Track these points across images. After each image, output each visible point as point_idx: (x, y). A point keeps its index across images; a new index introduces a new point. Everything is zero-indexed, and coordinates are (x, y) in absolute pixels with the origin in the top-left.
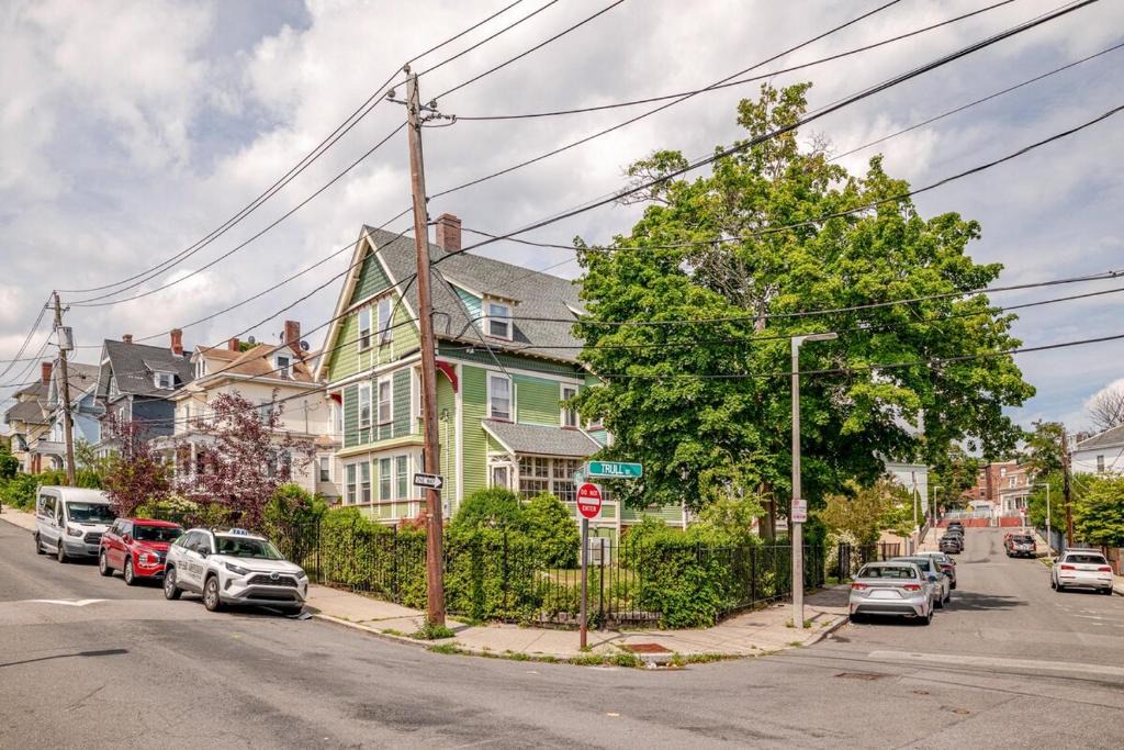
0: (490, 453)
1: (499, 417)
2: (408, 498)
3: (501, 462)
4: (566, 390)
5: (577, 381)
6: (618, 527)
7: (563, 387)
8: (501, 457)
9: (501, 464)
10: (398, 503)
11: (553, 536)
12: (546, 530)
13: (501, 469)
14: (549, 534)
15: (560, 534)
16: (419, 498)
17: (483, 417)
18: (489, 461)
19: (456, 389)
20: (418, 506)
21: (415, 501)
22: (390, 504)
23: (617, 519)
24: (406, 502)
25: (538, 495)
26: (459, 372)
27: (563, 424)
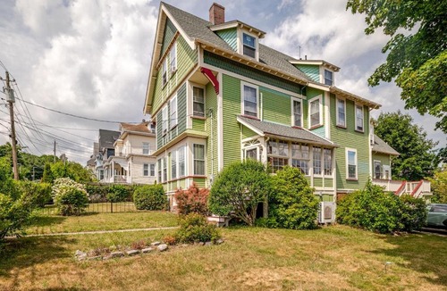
0: (244, 139)
1: (250, 116)
2: (186, 176)
3: (252, 145)
4: (295, 102)
5: (301, 96)
6: (335, 193)
7: (293, 99)
8: (251, 141)
9: (252, 146)
10: (180, 180)
11: (298, 201)
12: (292, 196)
13: (251, 150)
14: (294, 200)
15: (304, 199)
16: (193, 175)
17: (238, 114)
18: (242, 146)
19: (217, 92)
20: (192, 181)
21: (190, 177)
22: (176, 181)
23: (334, 188)
24: (184, 179)
25: (281, 168)
26: (220, 79)
27: (293, 124)
